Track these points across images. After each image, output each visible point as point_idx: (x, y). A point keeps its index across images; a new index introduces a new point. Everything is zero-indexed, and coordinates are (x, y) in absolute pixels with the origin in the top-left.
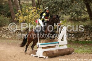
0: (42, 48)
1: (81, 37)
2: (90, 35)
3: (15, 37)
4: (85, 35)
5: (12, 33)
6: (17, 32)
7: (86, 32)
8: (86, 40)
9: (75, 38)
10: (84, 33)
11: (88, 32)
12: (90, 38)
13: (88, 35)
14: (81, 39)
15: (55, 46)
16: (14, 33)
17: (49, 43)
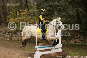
0: (39, 51)
1: (71, 40)
2: (81, 38)
3: (5, 39)
4: (75, 38)
5: (1, 34)
6: (7, 33)
7: (76, 35)
8: (76, 43)
9: (66, 41)
10: (74, 36)
11: (79, 35)
12: (80, 41)
13: (79, 38)
14: (72, 42)
15: (51, 49)
16: (4, 34)
17: (46, 46)
